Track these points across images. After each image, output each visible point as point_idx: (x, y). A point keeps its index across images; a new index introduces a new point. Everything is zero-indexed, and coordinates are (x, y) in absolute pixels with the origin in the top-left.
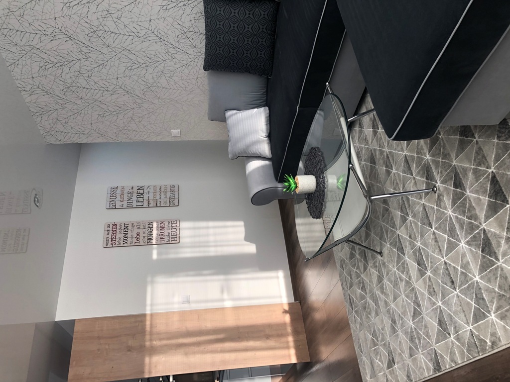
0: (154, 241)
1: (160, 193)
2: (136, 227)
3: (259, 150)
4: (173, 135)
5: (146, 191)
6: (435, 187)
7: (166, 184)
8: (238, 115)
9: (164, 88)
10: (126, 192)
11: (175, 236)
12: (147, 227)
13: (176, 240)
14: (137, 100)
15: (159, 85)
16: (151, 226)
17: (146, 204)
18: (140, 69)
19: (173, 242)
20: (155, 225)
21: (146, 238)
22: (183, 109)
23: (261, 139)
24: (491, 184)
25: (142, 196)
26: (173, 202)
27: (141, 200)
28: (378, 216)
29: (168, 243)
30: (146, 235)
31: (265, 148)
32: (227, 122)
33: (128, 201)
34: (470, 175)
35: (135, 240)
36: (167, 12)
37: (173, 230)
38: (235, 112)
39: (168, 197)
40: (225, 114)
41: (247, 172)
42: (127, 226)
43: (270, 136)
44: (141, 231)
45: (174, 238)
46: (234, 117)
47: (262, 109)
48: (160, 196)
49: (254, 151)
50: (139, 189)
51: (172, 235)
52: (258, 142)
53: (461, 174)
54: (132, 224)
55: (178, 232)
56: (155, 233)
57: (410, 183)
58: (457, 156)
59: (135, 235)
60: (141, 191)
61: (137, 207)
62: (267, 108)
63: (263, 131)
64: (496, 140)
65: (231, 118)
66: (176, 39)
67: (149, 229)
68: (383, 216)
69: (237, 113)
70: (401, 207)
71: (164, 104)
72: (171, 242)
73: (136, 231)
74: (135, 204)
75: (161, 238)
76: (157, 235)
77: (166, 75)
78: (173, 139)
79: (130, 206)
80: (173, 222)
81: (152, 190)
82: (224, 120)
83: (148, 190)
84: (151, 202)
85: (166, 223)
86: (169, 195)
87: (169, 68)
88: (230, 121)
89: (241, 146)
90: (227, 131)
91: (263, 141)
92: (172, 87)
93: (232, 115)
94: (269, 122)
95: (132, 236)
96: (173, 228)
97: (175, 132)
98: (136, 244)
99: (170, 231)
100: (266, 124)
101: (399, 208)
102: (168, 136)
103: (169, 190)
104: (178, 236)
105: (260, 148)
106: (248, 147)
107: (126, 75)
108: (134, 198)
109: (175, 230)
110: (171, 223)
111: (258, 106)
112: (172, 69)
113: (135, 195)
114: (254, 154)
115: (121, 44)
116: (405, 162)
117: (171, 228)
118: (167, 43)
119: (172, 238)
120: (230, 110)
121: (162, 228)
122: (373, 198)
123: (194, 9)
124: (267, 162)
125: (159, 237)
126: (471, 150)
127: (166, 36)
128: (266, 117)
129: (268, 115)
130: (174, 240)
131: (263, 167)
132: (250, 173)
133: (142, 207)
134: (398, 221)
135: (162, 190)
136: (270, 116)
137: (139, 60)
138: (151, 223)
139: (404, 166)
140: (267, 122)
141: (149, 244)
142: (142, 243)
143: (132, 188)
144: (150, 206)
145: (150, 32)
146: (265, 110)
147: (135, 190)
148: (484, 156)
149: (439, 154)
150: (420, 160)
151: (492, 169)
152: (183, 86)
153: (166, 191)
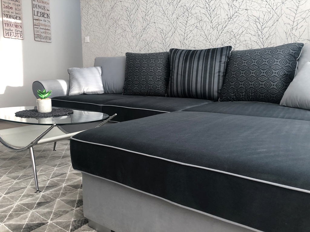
0: (5, 19)
1: (45, 29)
2: (17, 7)
3: (74, 87)
4: (85, 37)
5: (46, 19)
6: (40, 192)
7: (52, 34)
8: (99, 74)
9: (116, 31)
10: (45, 5)
11: (9, 35)
12: (17, 15)
13: (6, 35)
14: (107, 14)
15: (117, 28)
16: (18, 18)
17: (36, 17)
18: (126, 16)
19: (5, 33)
20: (19, 21)
21: (8, 13)
22: (103, 44)
23: (82, 88)
24: (38, 223)
25: (42, 16)
26: (37, 37)
27: (39, 15)
28: (20, 164)
29: (4, 29)
30: (10, 14)
31: (75, 91)
32: (93, 67)
33: (37, 6)
34: (47, 210)
35: (6, 5)
36: (159, 33)
37: (15, 34)
38: (101, 72)
39: (42, 34)
40: (99, 66)
41: (59, 80)
42: (18, 2)
43: (84, 94)
44: (14, 10)
45: (8, 34)
46: (97, 71)
47: (102, 89)
48: (43, 29)
49: (74, 84)
50: (47, 14)
51: (10, 32)
52: (80, 86)
53: (48, 205)
54: (19, 5)
55: (13, 37)
56: (13, 21)
57: (45, 177)
58: (63, 200)
59: (10, 6)
60: (46, 16)
61: (33, 11)
62: (103, 93)
63: (87, 89)
64: (73, 220)
65: (96, 70)
66: (144, 39)
67: (16, 17)
68: (19, 166)
69: (99, 73)
70: (26, 175)
71: (106, 32)
72: (5, 31)
73: (14, 7)
74: (36, 10)
75: (9, 24)
76: (11, 22)
77: (123, 33)
78: (83, 38)
79: (34, 6)
80: (21, 34)
81: (46, 23)
82: (95, 65)
83: (47, 21)
84: (37, 22)
85: (20, 30)
86: (44, 35)
87: (128, 35)
88: (94, 69)
89: (77, 75)
90: (87, 67)
91: (80, 89)
92: (116, 37)
93: (98, 70)
94: (94, 93)
95: (10, 3)
96: (17, 34)
97: (88, 39)
98: (3, 6)
99: (14, 31)
100: (92, 92)
101: (25, 174)
102: (85, 34)
103: (48, 36)
104: (10, 37)
105: (75, 88)
106: (77, 80)
107: (123, 7)
108: (40, 10)
109: (15, 35)
110: (21, 33)
111: (104, 87)
112: (127, 36)
113: (43, 11)
114: (72, 84)
115: (141, 5)
116: (62, 173)
117: (17, 32)
118: (142, 33)
119: (8, 32)
120: (102, 70)
121: (16, 26)
122: (31, 148)
123: (161, 49)
124: (65, 93)
125: (9, 23)
126: (68, 207)
127: (146, 32)
128: (97, 92)
129: (99, 93)
130: (6, 34)
131: (62, 90)
132: (58, 81)
133: (34, 15)
134: (13, 175)
135: (47, 31)
136: (98, 94)
137: (132, 16)
138: (20, 19)
139: (59, 173)
140: (94, 92)
141: (3, 15)
142: (4, 10)
143: (48, 10)
144: (34, 20)
145: (148, 23)
146: (102, 91)
147: (46, 12)
148: (61, 215)
149: (66, 191)
150: (63, 181)
151: (50, 222)
152: (117, 44)
153: (47, 33)
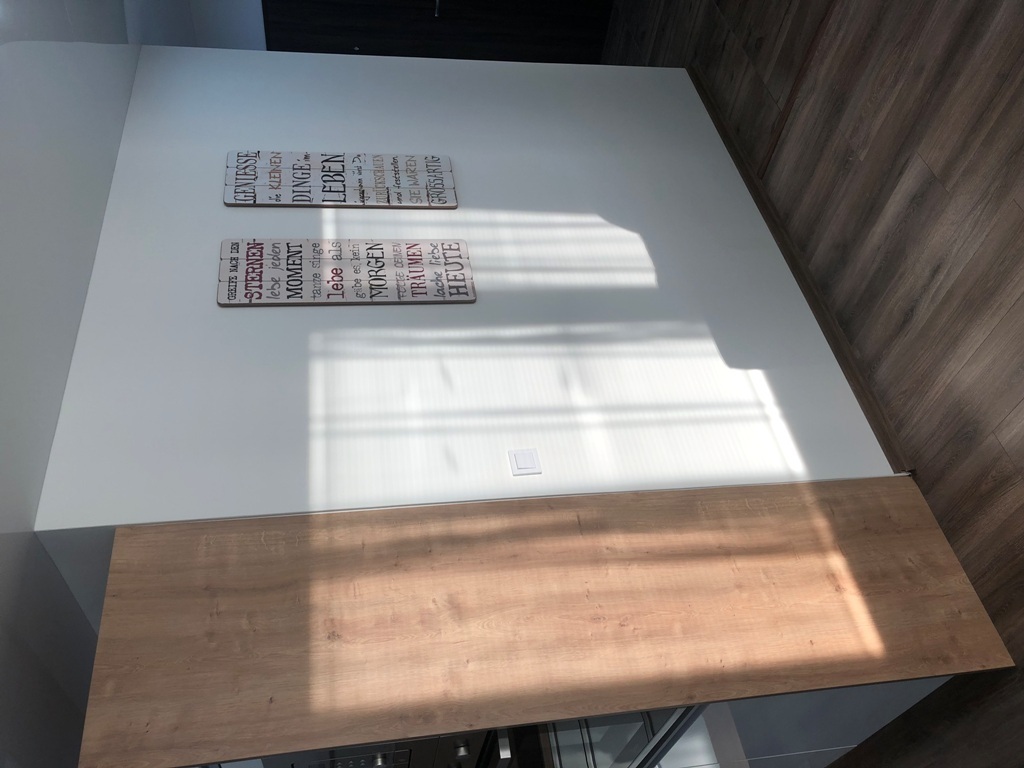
0: (392, 294)
1: (397, 173)
2: (327, 254)
5: (348, 165)
7: (411, 153)
10: (286, 165)
11: (462, 284)
13: (465, 294)
16: (376, 253)
17: (353, 198)
19: (456, 298)
20: (390, 250)
21: (365, 285)
25: (336, 178)
26: (439, 198)
27: (337, 186)
29: (441, 299)
30: (363, 276)
33: (296, 189)
37: (450, 267)
39: (422, 184)
42: (299, 249)
44: (344, 265)
45: (457, 288)
48: (397, 180)
50: (327, 161)
51: (449, 280)
54: (315, 245)
56: (392, 270)
59: (327, 275)
60: (337, 167)
61: (327, 204)
67: (373, 261)
72: (448, 298)
73: (329, 264)
74: (318, 195)
75: (412, 285)
76: (401, 277)
79: (303, 202)
80: (447, 245)
81: (368, 166)
83: (357, 163)
84: (371, 194)
85: (426, 249)
86: (423, 178)
96: (451, 260)
98: (333, 299)
103: (421, 165)
104: (468, 280)
108: (316, 182)
109: (457, 266)
113: (317, 174)
117: (442, 260)
119: (450, 287)
121: (414, 261)
125: (407, 283)
130: (459, 293)
133: (342, 204)
135: (402, 166)
138: (376, 247)
141: (375, 299)
143: (307, 157)
144: (367, 203)
147: (316, 162)
153: (412, 168)
